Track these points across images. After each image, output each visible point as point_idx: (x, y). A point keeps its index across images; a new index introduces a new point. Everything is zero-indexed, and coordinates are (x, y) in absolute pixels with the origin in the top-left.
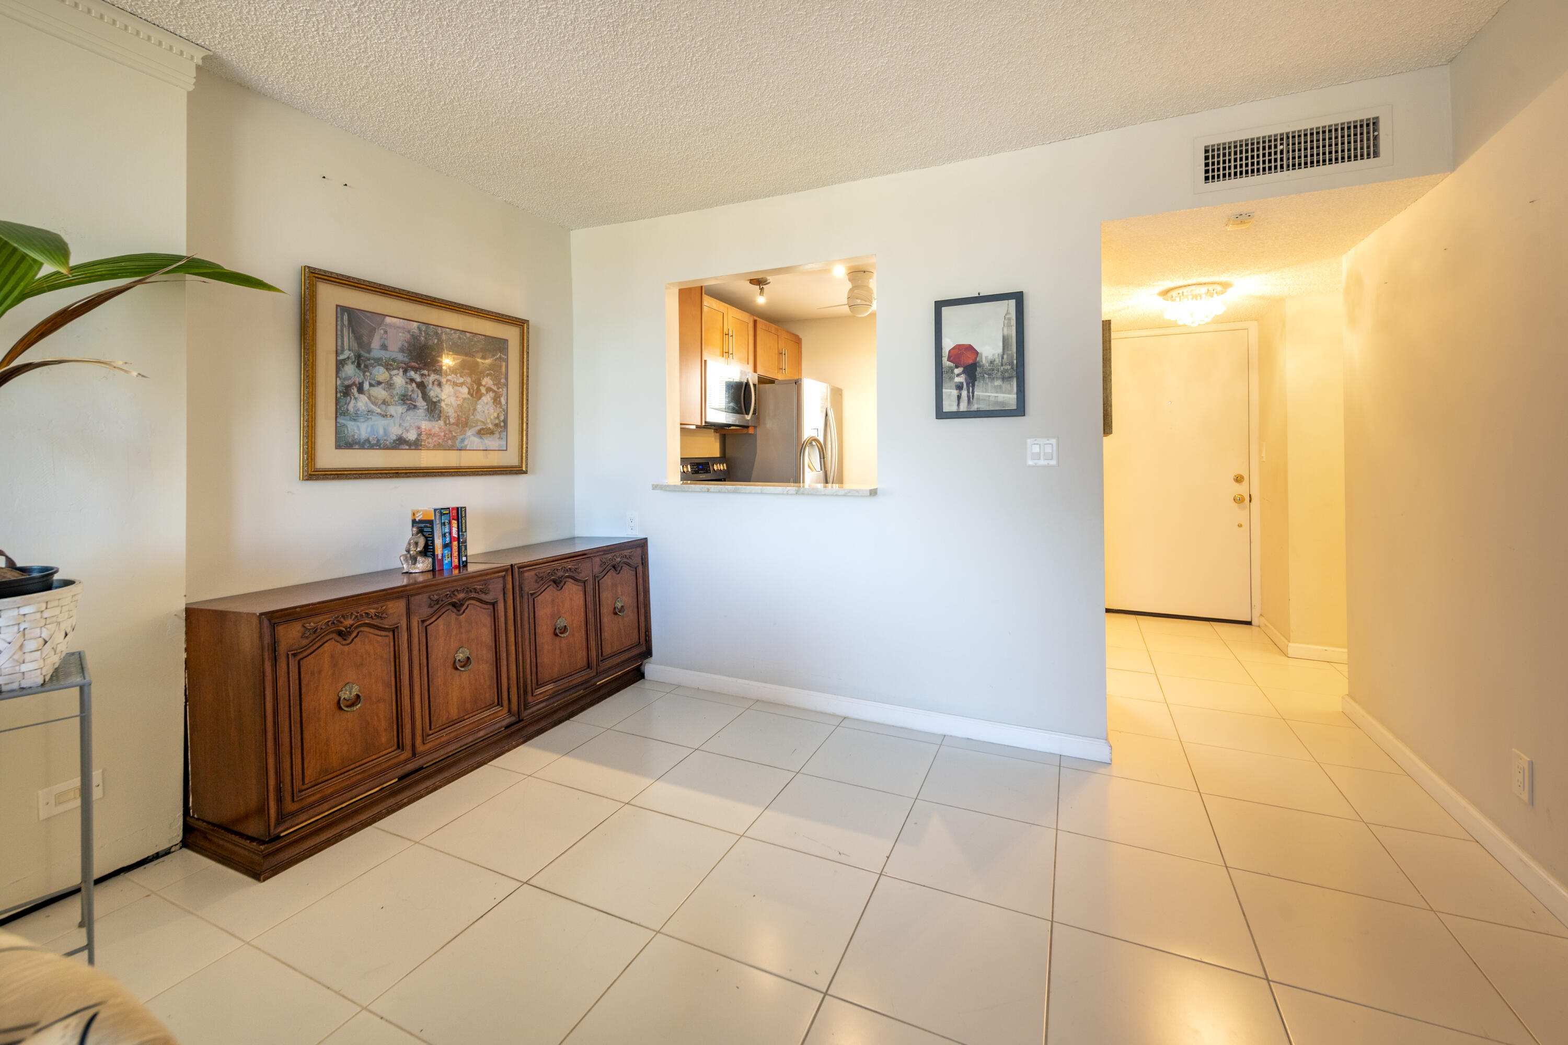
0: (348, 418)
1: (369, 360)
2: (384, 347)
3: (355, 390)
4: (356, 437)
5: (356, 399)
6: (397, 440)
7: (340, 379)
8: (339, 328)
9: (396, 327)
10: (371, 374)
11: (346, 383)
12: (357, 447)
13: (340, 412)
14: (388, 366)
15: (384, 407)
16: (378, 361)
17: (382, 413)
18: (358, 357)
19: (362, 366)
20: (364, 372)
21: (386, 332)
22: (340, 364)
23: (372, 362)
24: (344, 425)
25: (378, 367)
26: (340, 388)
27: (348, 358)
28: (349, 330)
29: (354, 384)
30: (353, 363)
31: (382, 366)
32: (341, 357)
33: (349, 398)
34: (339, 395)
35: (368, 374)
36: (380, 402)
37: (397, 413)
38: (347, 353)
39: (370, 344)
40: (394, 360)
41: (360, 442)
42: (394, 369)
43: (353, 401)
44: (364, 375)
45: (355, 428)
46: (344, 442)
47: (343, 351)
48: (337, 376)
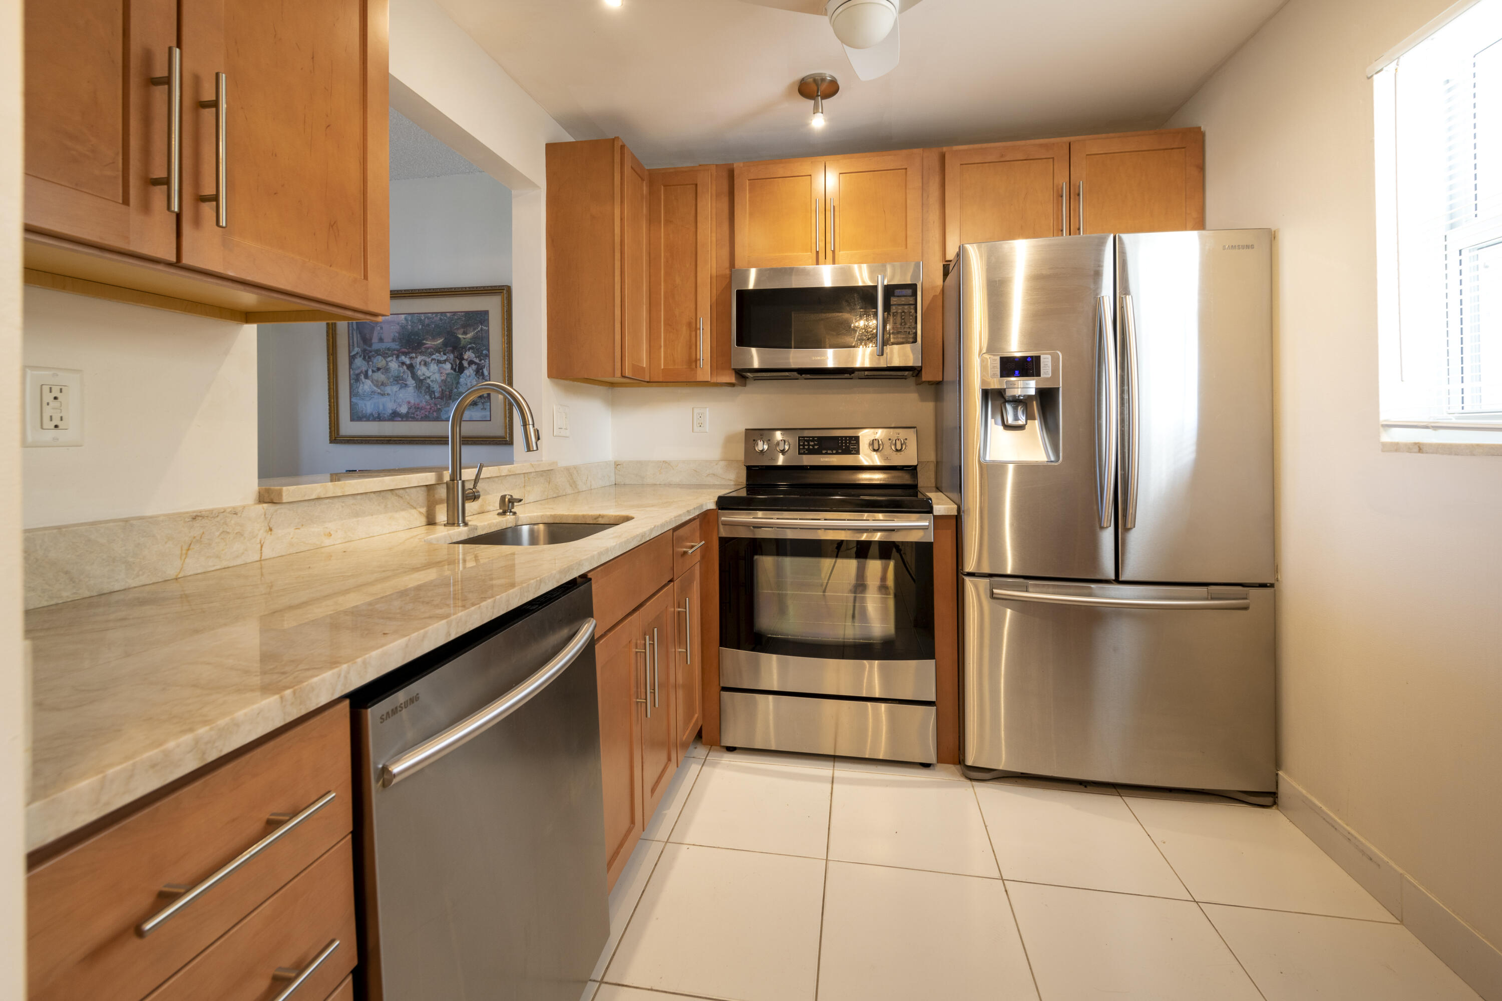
0: (358, 398)
1: (371, 352)
2: (381, 340)
3: (362, 377)
4: (364, 412)
5: (363, 383)
6: (392, 413)
7: (353, 370)
8: (351, 331)
9: (388, 322)
10: (373, 363)
11: (357, 372)
12: (365, 419)
13: (353, 393)
14: (385, 354)
15: (382, 387)
16: (378, 352)
17: (382, 392)
18: (364, 351)
19: (367, 357)
20: (368, 362)
21: (382, 328)
22: (352, 359)
23: (373, 353)
24: (356, 404)
25: (378, 357)
26: (353, 377)
27: (357, 353)
28: (357, 333)
29: (361, 372)
30: (360, 356)
31: (381, 355)
32: (353, 354)
33: (359, 383)
34: (352, 382)
35: (371, 363)
36: (380, 384)
37: (392, 392)
38: (356, 349)
39: (371, 339)
40: (389, 349)
41: (366, 415)
42: (389, 357)
43: (361, 385)
44: (368, 364)
45: (363, 405)
46: (356, 416)
47: (354, 348)
48: (350, 367)
